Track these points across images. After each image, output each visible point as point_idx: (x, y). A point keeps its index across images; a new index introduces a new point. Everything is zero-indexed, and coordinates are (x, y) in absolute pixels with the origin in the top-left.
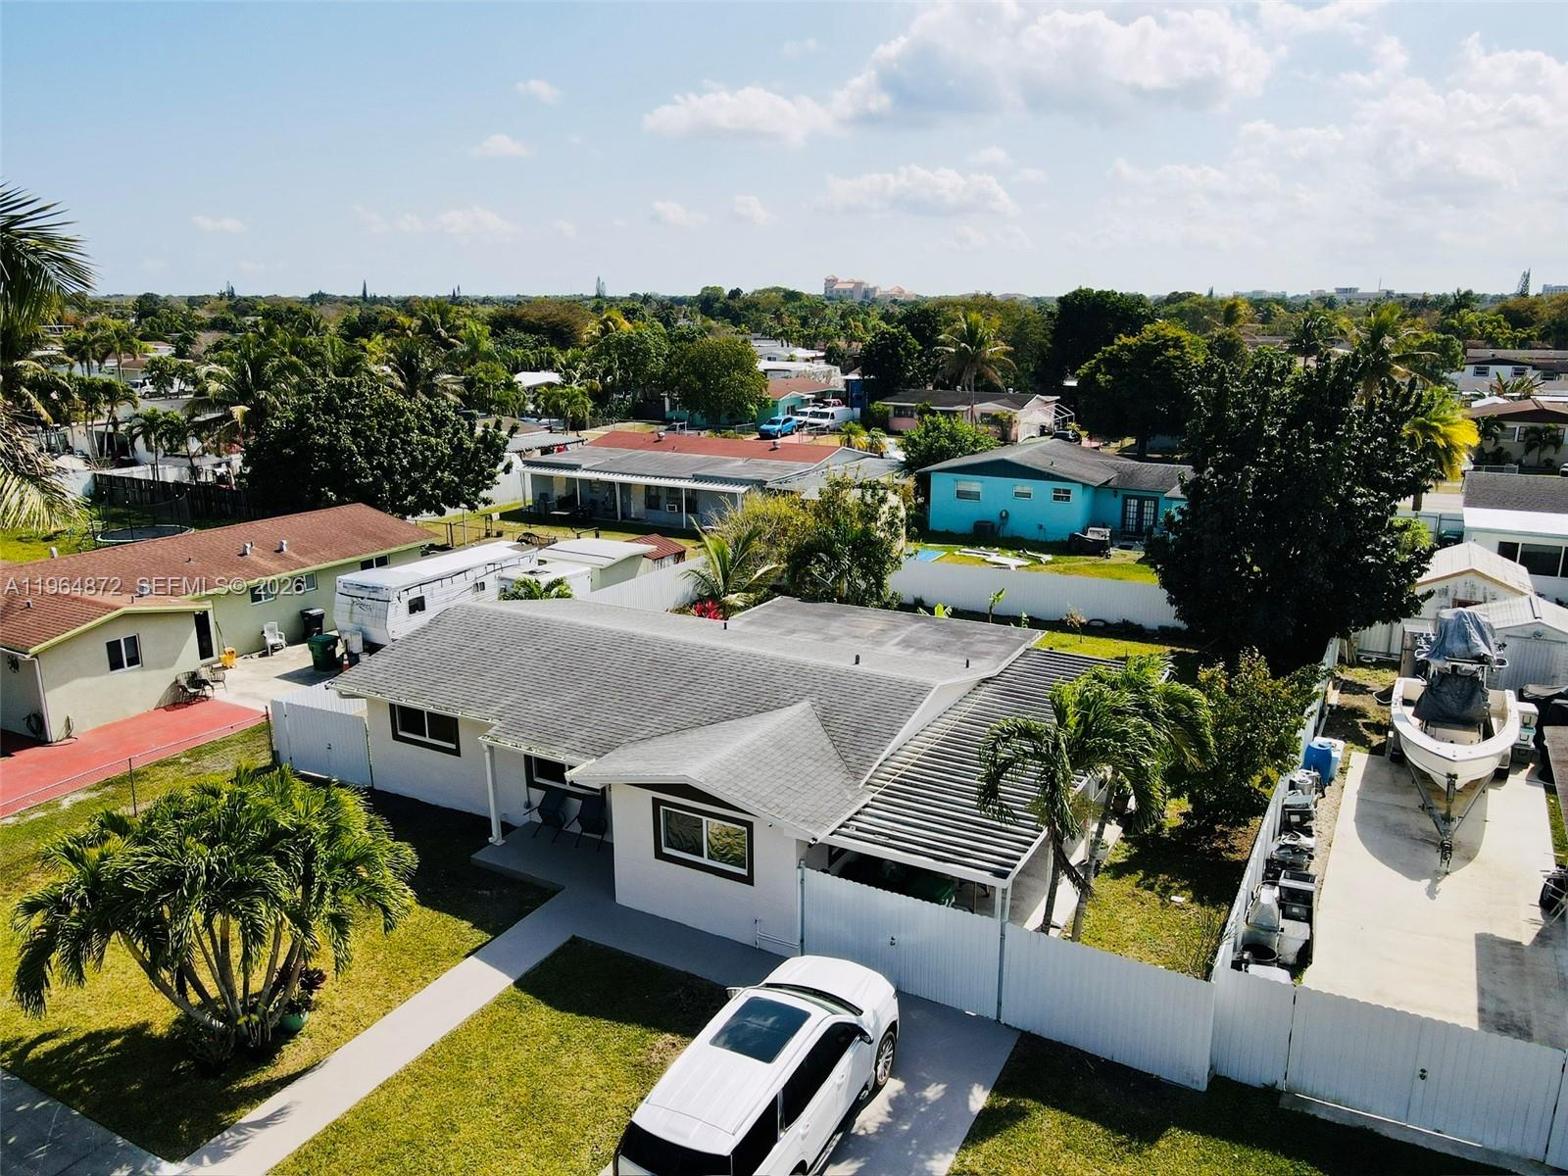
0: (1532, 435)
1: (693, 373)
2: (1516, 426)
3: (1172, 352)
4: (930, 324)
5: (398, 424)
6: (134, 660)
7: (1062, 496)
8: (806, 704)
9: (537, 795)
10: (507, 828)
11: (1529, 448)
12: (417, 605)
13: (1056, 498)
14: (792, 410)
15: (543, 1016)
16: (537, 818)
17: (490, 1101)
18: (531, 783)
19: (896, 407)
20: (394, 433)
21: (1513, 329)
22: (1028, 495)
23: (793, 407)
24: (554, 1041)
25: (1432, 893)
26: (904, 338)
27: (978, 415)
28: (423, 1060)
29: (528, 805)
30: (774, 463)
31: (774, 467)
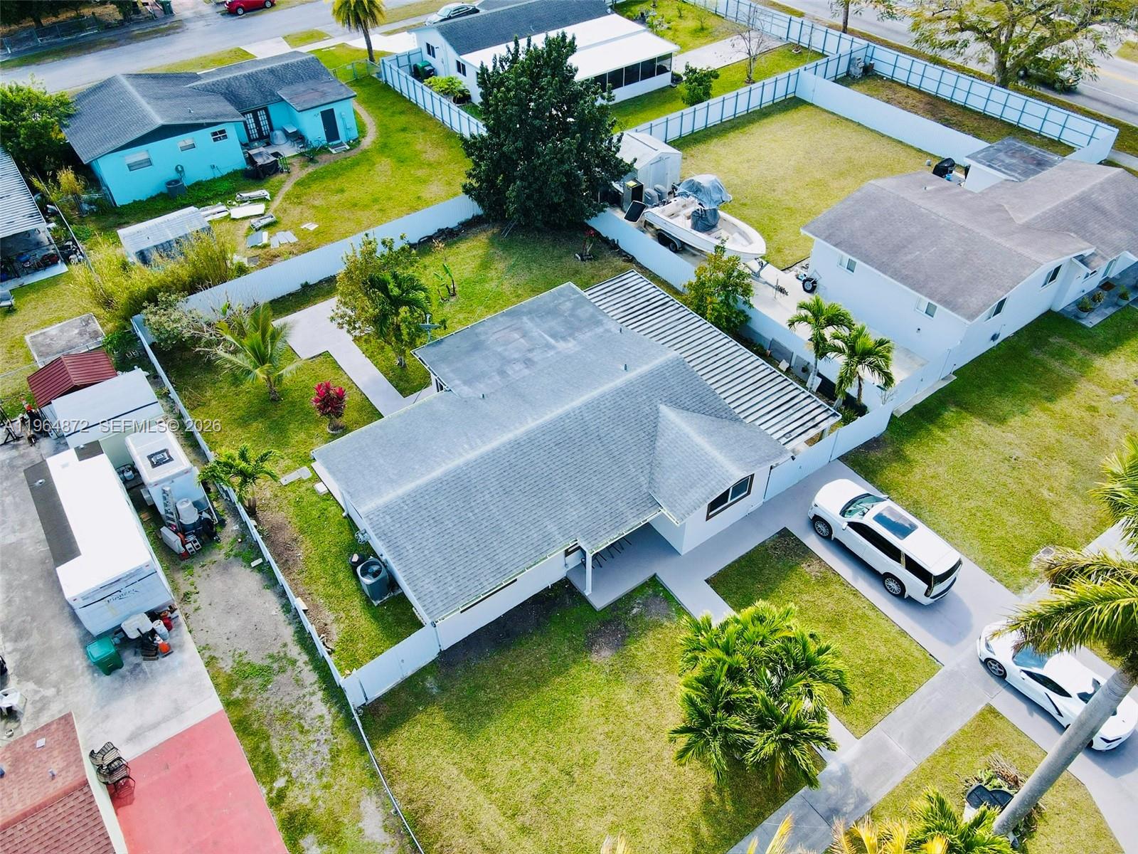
7: (219, 136)
8: (662, 407)
9: (573, 557)
18: (567, 555)
29: (566, 565)
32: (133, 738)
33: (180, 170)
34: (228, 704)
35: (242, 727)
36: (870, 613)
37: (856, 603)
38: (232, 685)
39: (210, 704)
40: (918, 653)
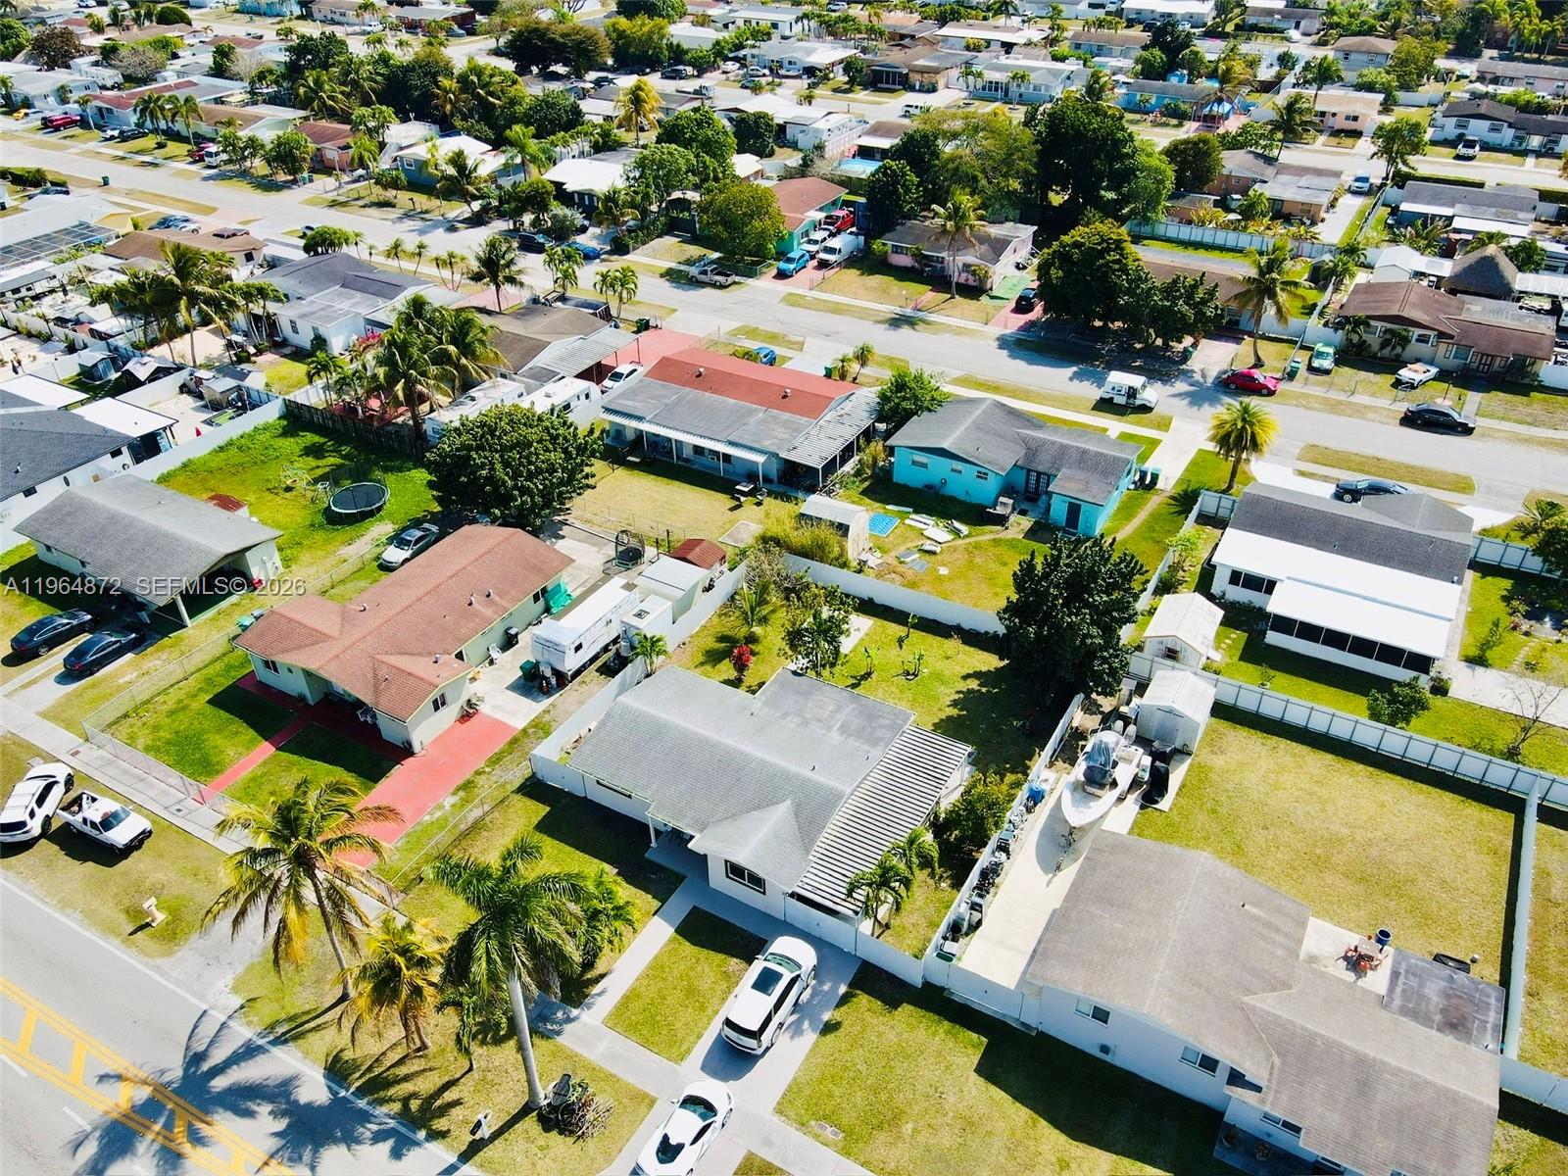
0: (1388, 336)
2: (1379, 325)
4: (929, 148)
6: (443, 704)
7: (982, 476)
8: (788, 802)
10: (656, 831)
11: (1383, 346)
12: (578, 648)
13: (978, 477)
14: (805, 235)
15: (687, 948)
17: (675, 987)
19: (894, 245)
22: (959, 472)
23: (807, 232)
24: (693, 959)
26: (904, 174)
27: (961, 265)
28: (649, 968)
30: (786, 416)
31: (786, 424)
32: (494, 707)
33: (944, 483)
34: (524, 731)
35: (514, 741)
36: (710, 1011)
37: (715, 1001)
38: (535, 726)
39: (519, 723)
40: (684, 1047)
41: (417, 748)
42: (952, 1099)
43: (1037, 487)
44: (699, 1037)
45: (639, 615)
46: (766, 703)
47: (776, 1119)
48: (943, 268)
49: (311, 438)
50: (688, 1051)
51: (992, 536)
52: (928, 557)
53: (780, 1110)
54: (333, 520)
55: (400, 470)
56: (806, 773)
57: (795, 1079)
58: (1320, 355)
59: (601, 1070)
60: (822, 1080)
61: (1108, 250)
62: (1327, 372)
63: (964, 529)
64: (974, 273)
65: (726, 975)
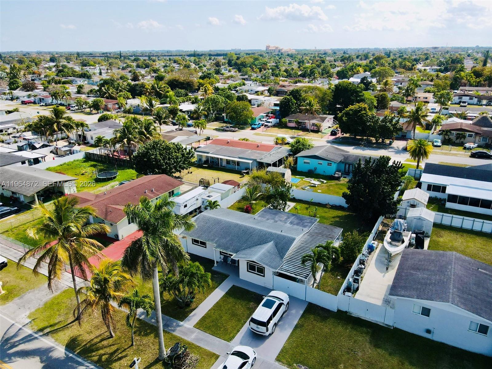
0: (458, 135)
1: (233, 112)
2: (454, 132)
3: (363, 112)
4: (298, 94)
5: (170, 152)
7: (329, 164)
8: (272, 242)
9: (222, 257)
10: (217, 262)
11: (457, 139)
12: (185, 206)
13: (328, 165)
14: (260, 119)
15: (231, 300)
16: (222, 261)
17: (226, 313)
18: (221, 254)
19: (289, 120)
20: (169, 154)
21: (476, 78)
22: (321, 164)
23: (260, 118)
24: (234, 303)
25: (384, 276)
26: (291, 99)
27: (311, 124)
28: (214, 306)
29: (220, 258)
30: (258, 151)
31: (258, 153)
33: (316, 169)
40: (232, 335)
41: (120, 238)
42: (360, 354)
43: (349, 170)
44: (238, 331)
45: (209, 197)
46: (259, 216)
47: (277, 363)
48: (305, 126)
49: (93, 163)
50: (233, 337)
51: (335, 183)
52: (313, 188)
53: (278, 359)
54: (98, 181)
55: (123, 169)
56: (279, 233)
57: (284, 347)
58: (436, 142)
59: (193, 344)
60: (297, 346)
61: (361, 110)
62: (439, 146)
63: (325, 181)
64: (316, 125)
65: (249, 309)
